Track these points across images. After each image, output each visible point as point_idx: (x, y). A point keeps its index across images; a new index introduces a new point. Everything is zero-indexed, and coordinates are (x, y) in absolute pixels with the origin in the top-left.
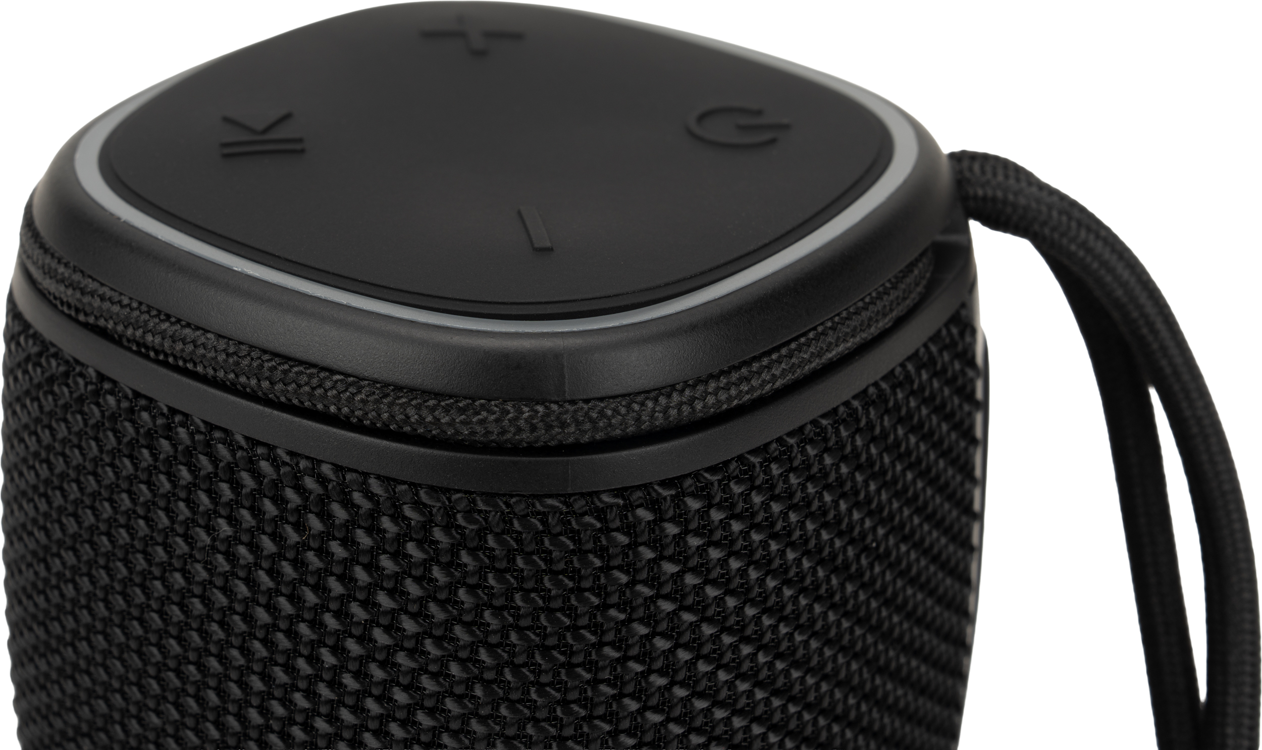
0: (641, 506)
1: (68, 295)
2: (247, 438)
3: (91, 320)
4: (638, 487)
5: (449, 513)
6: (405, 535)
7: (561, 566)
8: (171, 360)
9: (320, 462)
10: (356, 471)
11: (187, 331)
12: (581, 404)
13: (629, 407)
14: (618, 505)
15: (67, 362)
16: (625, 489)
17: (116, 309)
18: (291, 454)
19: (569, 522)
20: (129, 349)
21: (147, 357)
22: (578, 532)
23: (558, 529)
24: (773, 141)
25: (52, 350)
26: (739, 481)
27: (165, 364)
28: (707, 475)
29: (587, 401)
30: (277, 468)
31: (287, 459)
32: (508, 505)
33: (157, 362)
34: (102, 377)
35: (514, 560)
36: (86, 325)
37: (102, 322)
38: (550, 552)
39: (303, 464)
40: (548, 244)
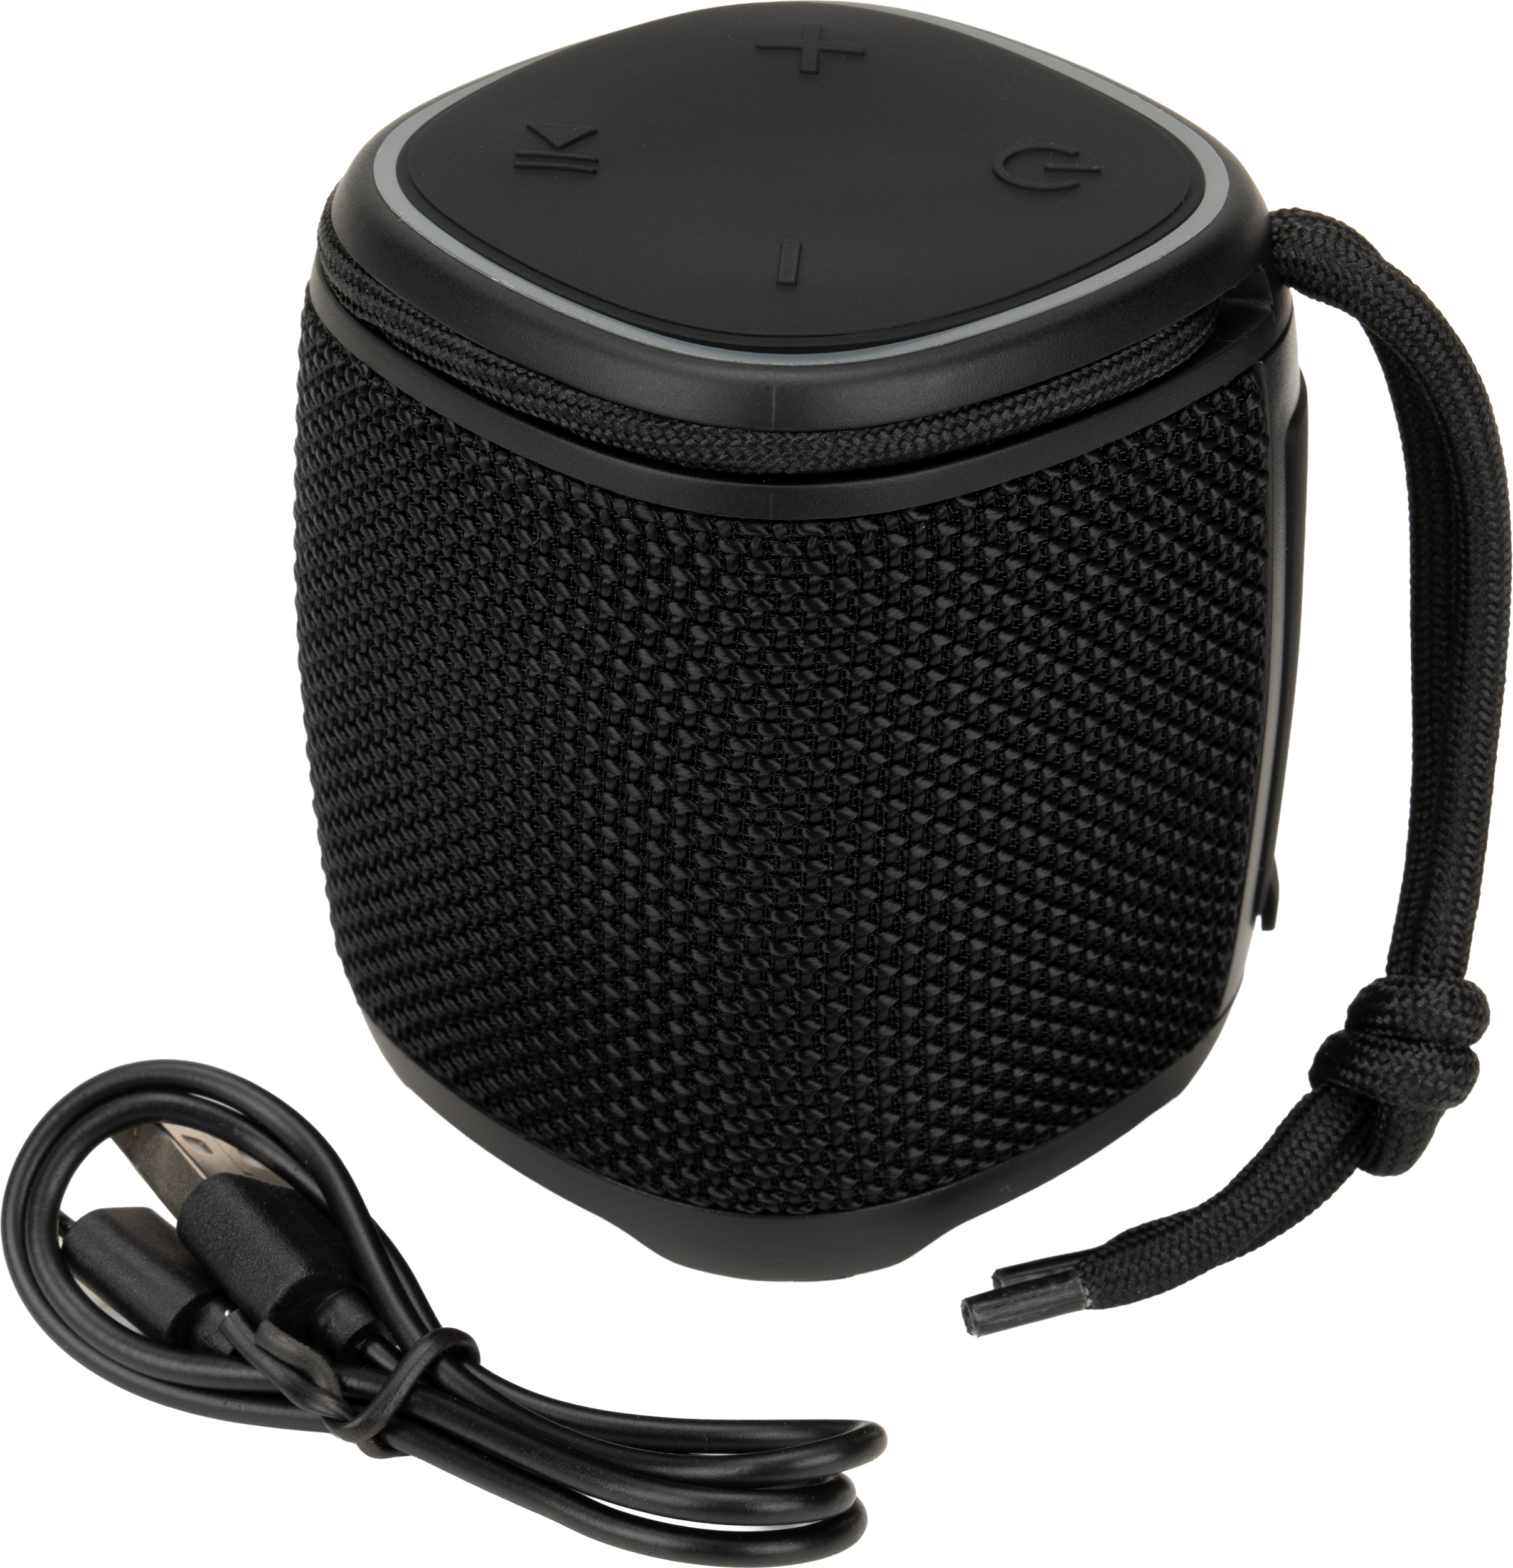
0: (842, 538)
1: (349, 291)
2: (491, 444)
3: (366, 318)
4: (841, 520)
5: (661, 530)
6: (621, 548)
7: (761, 589)
8: (430, 363)
9: (553, 472)
10: (582, 484)
11: (445, 336)
12: (789, 436)
13: (836, 441)
14: (820, 538)
15: (345, 356)
16: (829, 521)
17: (387, 309)
18: (528, 461)
19: (771, 548)
20: (397, 349)
21: (410, 357)
22: (779, 558)
23: (759, 554)
24: (1075, 187)
25: (334, 344)
26: (950, 524)
27: (425, 366)
28: (914, 515)
29: (795, 433)
30: (515, 474)
31: (524, 466)
32: (714, 527)
33: (419, 363)
34: (373, 374)
35: (719, 578)
36: (362, 322)
37: (375, 322)
38: (752, 575)
39: (537, 474)
40: (792, 279)
